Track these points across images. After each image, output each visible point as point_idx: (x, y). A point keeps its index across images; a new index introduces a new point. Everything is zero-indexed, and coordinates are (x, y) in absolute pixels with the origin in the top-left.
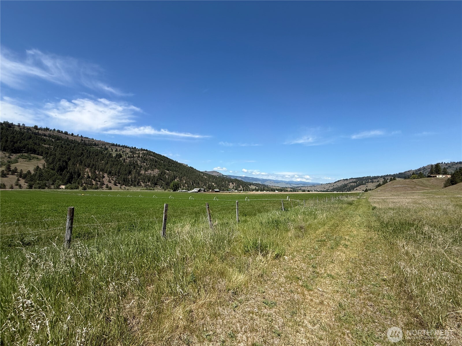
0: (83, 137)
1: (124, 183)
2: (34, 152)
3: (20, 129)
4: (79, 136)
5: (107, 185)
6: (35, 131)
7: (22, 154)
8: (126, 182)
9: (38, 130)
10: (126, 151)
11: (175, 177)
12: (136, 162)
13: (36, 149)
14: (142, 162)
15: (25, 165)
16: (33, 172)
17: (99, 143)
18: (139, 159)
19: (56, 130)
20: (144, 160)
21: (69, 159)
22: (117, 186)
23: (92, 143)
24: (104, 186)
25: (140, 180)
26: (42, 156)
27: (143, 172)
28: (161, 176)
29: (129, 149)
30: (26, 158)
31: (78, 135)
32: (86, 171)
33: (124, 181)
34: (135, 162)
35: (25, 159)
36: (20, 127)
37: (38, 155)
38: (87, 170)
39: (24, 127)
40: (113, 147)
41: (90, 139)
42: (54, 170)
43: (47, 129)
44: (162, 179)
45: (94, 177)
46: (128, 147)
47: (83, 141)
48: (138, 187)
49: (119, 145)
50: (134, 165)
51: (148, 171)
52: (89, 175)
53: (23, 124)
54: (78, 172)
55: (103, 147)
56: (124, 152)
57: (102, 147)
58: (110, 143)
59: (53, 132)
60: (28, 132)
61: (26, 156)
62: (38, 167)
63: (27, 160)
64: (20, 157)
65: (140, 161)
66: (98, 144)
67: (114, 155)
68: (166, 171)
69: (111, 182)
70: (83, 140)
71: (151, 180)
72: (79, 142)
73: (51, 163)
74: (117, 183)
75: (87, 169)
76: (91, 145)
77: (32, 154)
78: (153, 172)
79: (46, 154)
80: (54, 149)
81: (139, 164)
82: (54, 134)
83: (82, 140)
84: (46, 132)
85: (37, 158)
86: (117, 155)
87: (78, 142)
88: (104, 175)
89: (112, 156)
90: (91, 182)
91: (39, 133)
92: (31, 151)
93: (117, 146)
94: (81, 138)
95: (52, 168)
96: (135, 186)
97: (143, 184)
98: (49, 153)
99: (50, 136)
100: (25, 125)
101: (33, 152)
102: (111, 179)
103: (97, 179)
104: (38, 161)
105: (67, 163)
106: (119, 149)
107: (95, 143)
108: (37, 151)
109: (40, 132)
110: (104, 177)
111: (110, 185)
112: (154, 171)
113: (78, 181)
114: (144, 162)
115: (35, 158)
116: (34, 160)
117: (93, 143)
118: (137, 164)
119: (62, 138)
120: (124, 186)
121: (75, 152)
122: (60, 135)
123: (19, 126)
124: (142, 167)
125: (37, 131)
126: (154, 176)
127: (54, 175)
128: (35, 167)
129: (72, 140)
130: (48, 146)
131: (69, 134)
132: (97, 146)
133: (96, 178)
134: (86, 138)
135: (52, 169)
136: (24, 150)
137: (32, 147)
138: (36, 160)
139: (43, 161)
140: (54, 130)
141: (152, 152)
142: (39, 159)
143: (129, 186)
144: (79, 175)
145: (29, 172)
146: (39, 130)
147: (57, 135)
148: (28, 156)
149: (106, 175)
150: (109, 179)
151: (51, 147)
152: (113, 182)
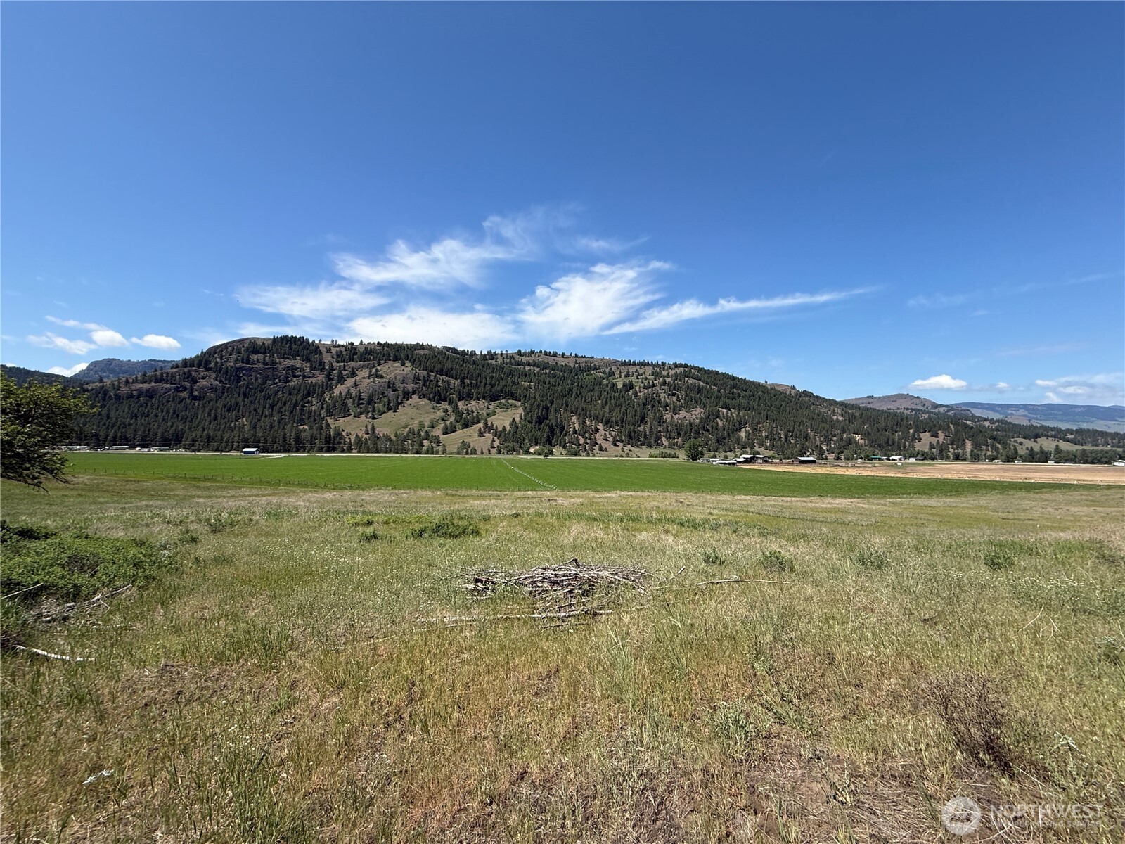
0: (578, 356)
1: (629, 441)
2: (512, 396)
5: (601, 444)
6: (518, 360)
7: (500, 401)
8: (634, 439)
9: (522, 356)
10: (644, 372)
11: (740, 424)
12: (657, 397)
13: (513, 392)
14: (669, 395)
15: (503, 418)
16: (508, 428)
17: (602, 364)
18: (663, 390)
19: (543, 352)
20: (673, 390)
21: (552, 403)
22: (618, 446)
23: (590, 366)
24: (597, 448)
25: (662, 434)
26: (520, 401)
27: (667, 417)
28: (706, 425)
29: (652, 368)
30: (504, 407)
31: (571, 354)
32: (573, 420)
33: (631, 437)
34: (655, 395)
37: (516, 400)
40: (623, 367)
41: (587, 359)
42: (532, 423)
43: (532, 353)
44: (708, 430)
45: (582, 432)
46: (650, 363)
47: (577, 364)
48: (657, 448)
49: (634, 362)
50: (652, 402)
51: (680, 412)
52: (575, 428)
54: (561, 424)
55: (607, 371)
56: (639, 377)
57: (605, 370)
58: (619, 361)
59: (539, 356)
60: (511, 363)
61: (504, 404)
62: (514, 419)
63: (505, 410)
64: (498, 406)
65: (665, 393)
66: (600, 366)
67: (620, 386)
68: (720, 409)
69: (607, 440)
70: (578, 362)
71: (683, 433)
72: (573, 366)
73: (530, 412)
74: (617, 441)
75: (574, 417)
76: (589, 369)
77: (510, 399)
78: (690, 414)
79: (524, 398)
80: (534, 387)
81: (662, 400)
82: (540, 360)
83: (576, 362)
84: (531, 358)
85: (515, 406)
86: (624, 385)
87: (571, 367)
88: (599, 427)
89: (617, 388)
90: (578, 439)
91: (522, 362)
92: (508, 395)
93: (630, 365)
94: (575, 359)
95: (530, 419)
96: (650, 446)
97: (665, 442)
98: (528, 396)
99: (535, 364)
100: (508, 351)
102: (607, 433)
103: (587, 435)
105: (547, 409)
106: (632, 369)
107: (595, 365)
108: (515, 395)
109: (524, 359)
110: (597, 430)
111: (605, 445)
112: (693, 413)
113: (560, 439)
114: (673, 395)
115: (513, 405)
116: (511, 409)
117: (592, 365)
118: (659, 401)
119: (549, 364)
120: (630, 447)
121: (560, 389)
122: (546, 359)
124: (668, 406)
125: (520, 359)
126: (691, 425)
127: (531, 431)
128: (511, 420)
129: (562, 365)
130: (529, 383)
132: (597, 371)
133: (585, 433)
135: (530, 422)
136: (502, 394)
137: (510, 389)
138: (514, 409)
139: (521, 410)
141: (696, 368)
143: (638, 447)
144: (562, 429)
145: (505, 428)
147: (543, 361)
148: (506, 403)
149: (601, 427)
150: (605, 434)
151: (532, 385)
152: (611, 439)
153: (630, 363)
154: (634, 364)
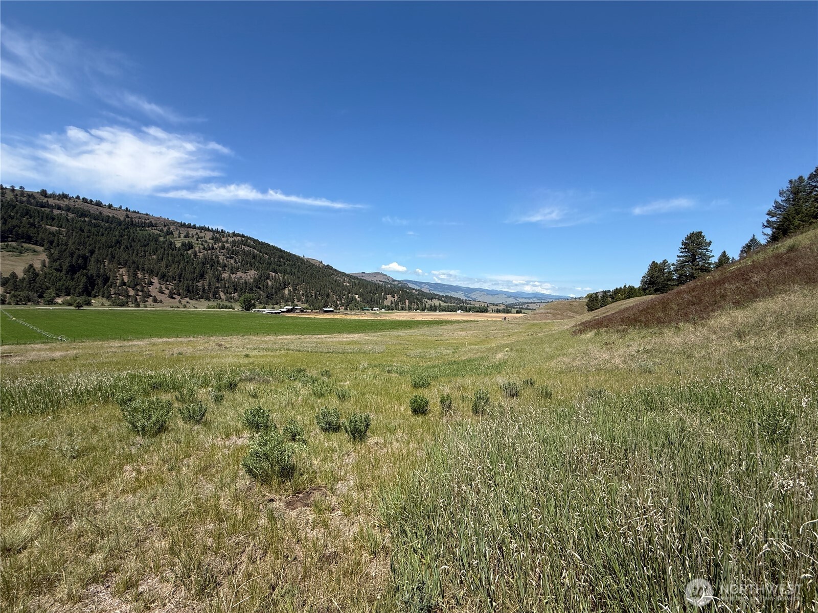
0: (130, 210)
1: (187, 294)
2: (29, 239)
3: (14, 196)
4: (123, 208)
5: (155, 296)
6: (41, 200)
7: (6, 243)
8: (192, 293)
9: (48, 198)
10: (204, 236)
11: (285, 285)
12: (216, 258)
13: (31, 235)
14: (228, 258)
15: (11, 263)
16: (20, 275)
17: (158, 222)
18: (222, 253)
19: (81, 199)
20: (232, 254)
21: (92, 252)
22: (175, 298)
23: (145, 222)
24: (150, 299)
25: (220, 289)
26: (43, 246)
27: (225, 275)
28: (258, 284)
29: (212, 233)
30: (14, 250)
31: (120, 207)
32: (121, 272)
33: (189, 291)
34: (214, 257)
35: (12, 251)
36: (16, 192)
37: (36, 244)
38: (123, 271)
39: (22, 192)
40: (183, 229)
41: (141, 215)
42: (61, 271)
43: (64, 196)
44: (260, 288)
45: (132, 284)
46: (210, 229)
47: (128, 218)
48: (214, 301)
49: (194, 225)
50: (213, 263)
51: (237, 272)
52: (123, 280)
53: (21, 187)
54: (105, 275)
55: (165, 230)
56: (199, 240)
57: (162, 229)
58: (178, 223)
59: (74, 202)
60: (28, 202)
61: (14, 247)
62: (31, 266)
63: (15, 254)
64: (3, 249)
65: (223, 255)
66: (156, 224)
67: (178, 245)
68: (270, 273)
69: (163, 293)
70: (130, 216)
71: (239, 289)
72: (122, 219)
73: (58, 259)
74: (174, 294)
75: (123, 269)
76: (143, 225)
77: (25, 242)
78: (245, 275)
79: (50, 243)
80: (66, 234)
81: (221, 261)
82: (77, 206)
83: (127, 216)
84: (62, 202)
85: (34, 251)
86: (183, 244)
87: (120, 219)
88: (153, 281)
89: (175, 246)
90: (127, 291)
91: (48, 204)
92: (23, 238)
93: (190, 228)
94: (125, 212)
95: (58, 267)
96: (207, 299)
97: (223, 296)
98: (55, 242)
99: (68, 209)
100: (24, 189)
101: (27, 240)
102: (163, 286)
103: (138, 287)
104: (35, 255)
105: (85, 259)
106: (192, 232)
107: (151, 222)
108: (35, 238)
109: (51, 201)
110: (151, 283)
111: (160, 297)
112: (248, 274)
113: (102, 290)
114: (231, 258)
115: (30, 250)
116: (27, 254)
117: (147, 221)
118: (218, 262)
119: (90, 212)
120: (187, 299)
121: (104, 239)
122: (86, 207)
123: (13, 190)
124: (226, 267)
125: (45, 200)
126: (246, 283)
127: (60, 280)
128: (27, 266)
129: (108, 216)
130: (57, 229)
131: (105, 205)
132: (153, 228)
133: (136, 285)
134: (135, 212)
135: (57, 270)
136: (11, 236)
137: (25, 231)
138: (32, 254)
139: (44, 257)
140: (78, 197)
141: (252, 239)
142: (37, 252)
143: (196, 300)
144: (106, 280)
145: (14, 275)
146: (50, 198)
147: (80, 208)
148: (17, 247)
149: (155, 280)
150: (161, 287)
151: (62, 231)
152: (167, 292)
153: (189, 226)
154: (194, 227)
